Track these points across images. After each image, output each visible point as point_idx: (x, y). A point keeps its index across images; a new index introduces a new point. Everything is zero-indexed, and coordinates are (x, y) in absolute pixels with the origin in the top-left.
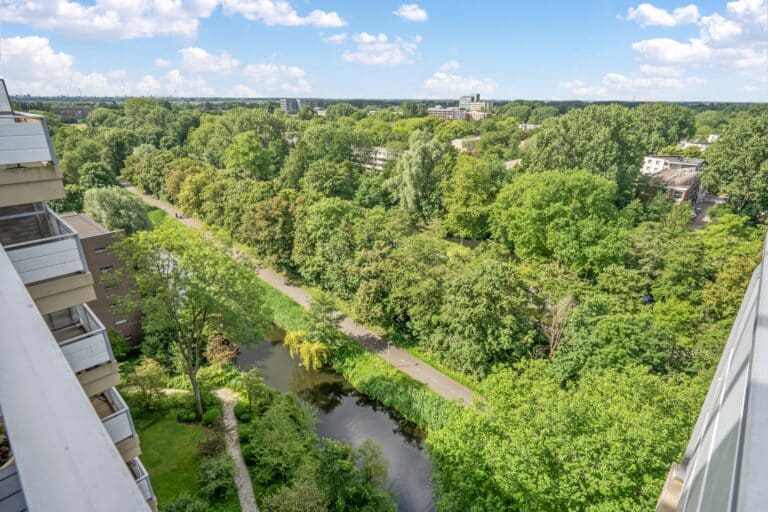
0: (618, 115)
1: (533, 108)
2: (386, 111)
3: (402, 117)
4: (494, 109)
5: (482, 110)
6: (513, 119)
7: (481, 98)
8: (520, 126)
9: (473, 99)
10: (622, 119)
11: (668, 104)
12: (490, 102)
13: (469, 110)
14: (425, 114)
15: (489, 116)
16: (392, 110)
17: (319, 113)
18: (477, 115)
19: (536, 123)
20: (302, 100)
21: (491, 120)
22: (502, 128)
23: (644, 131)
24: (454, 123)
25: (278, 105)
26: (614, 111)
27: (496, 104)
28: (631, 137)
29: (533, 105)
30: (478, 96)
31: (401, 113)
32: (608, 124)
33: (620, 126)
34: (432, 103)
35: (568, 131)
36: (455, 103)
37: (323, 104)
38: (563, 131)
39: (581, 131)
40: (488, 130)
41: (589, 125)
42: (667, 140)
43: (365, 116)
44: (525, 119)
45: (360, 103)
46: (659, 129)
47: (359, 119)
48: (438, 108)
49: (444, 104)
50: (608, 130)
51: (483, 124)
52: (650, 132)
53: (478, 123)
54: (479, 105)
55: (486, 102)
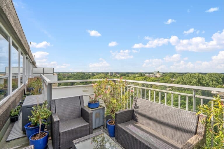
0: (199, 76)
1: (175, 74)
2: (134, 75)
3: (138, 77)
4: (163, 75)
5: (160, 75)
6: (169, 77)
7: (159, 72)
8: (171, 79)
9: (157, 72)
10: (200, 77)
11: (217, 73)
12: (162, 73)
13: (156, 75)
14: (144, 76)
15: (162, 76)
16: (136, 75)
17: (118, 75)
18: (158, 76)
19: (176, 78)
20: (114, 72)
21: (162, 78)
22: (166, 79)
23: (210, 81)
24: (152, 78)
25: (108, 74)
26: (197, 75)
27: (164, 73)
28: (204, 82)
29: (174, 74)
30: (159, 71)
31: (138, 76)
32: (196, 78)
33: (200, 79)
34: (146, 73)
35: (183, 80)
36: (152, 73)
37: (118, 73)
38: (182, 80)
39: (188, 80)
40: (162, 80)
41: (190, 79)
42: (219, 84)
43: (129, 76)
44: (173, 77)
45: (128, 73)
46: (215, 80)
47: (127, 77)
48: (148, 74)
49: (149, 73)
50: (196, 80)
51: (160, 79)
52: (212, 81)
53: (159, 78)
54: (159, 74)
55: (161, 73)
